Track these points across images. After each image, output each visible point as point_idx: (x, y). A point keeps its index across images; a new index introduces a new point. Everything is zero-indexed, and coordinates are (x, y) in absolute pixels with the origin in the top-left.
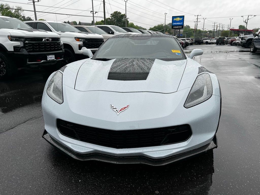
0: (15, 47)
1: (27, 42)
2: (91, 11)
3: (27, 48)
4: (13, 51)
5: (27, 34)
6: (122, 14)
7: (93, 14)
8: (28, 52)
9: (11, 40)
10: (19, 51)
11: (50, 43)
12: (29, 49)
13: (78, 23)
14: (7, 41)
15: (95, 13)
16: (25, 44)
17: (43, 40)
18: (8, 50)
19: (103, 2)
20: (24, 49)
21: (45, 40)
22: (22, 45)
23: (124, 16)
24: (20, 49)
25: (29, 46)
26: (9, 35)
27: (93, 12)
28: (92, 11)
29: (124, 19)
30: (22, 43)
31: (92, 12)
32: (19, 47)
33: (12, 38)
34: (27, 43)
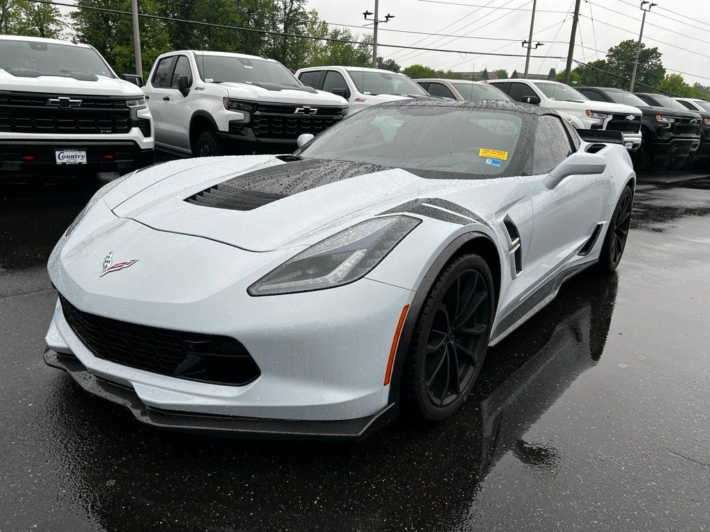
0: (232, 124)
1: (258, 113)
2: (525, 42)
3: (256, 127)
4: (228, 130)
5: (261, 95)
6: (646, 48)
7: (529, 49)
8: (256, 136)
9: (229, 108)
10: (239, 133)
11: (312, 119)
12: (262, 129)
13: (509, 76)
14: (220, 108)
15: (537, 45)
16: (253, 117)
17: (296, 111)
18: (220, 130)
19: (573, 15)
20: (250, 130)
21: (300, 111)
22: (247, 121)
23: (652, 54)
24: (242, 129)
25: (262, 122)
26: (226, 96)
27: (530, 43)
28: (527, 40)
29: (650, 63)
30: (248, 114)
31: (526, 45)
32: (241, 124)
33: (232, 104)
34: (257, 117)
